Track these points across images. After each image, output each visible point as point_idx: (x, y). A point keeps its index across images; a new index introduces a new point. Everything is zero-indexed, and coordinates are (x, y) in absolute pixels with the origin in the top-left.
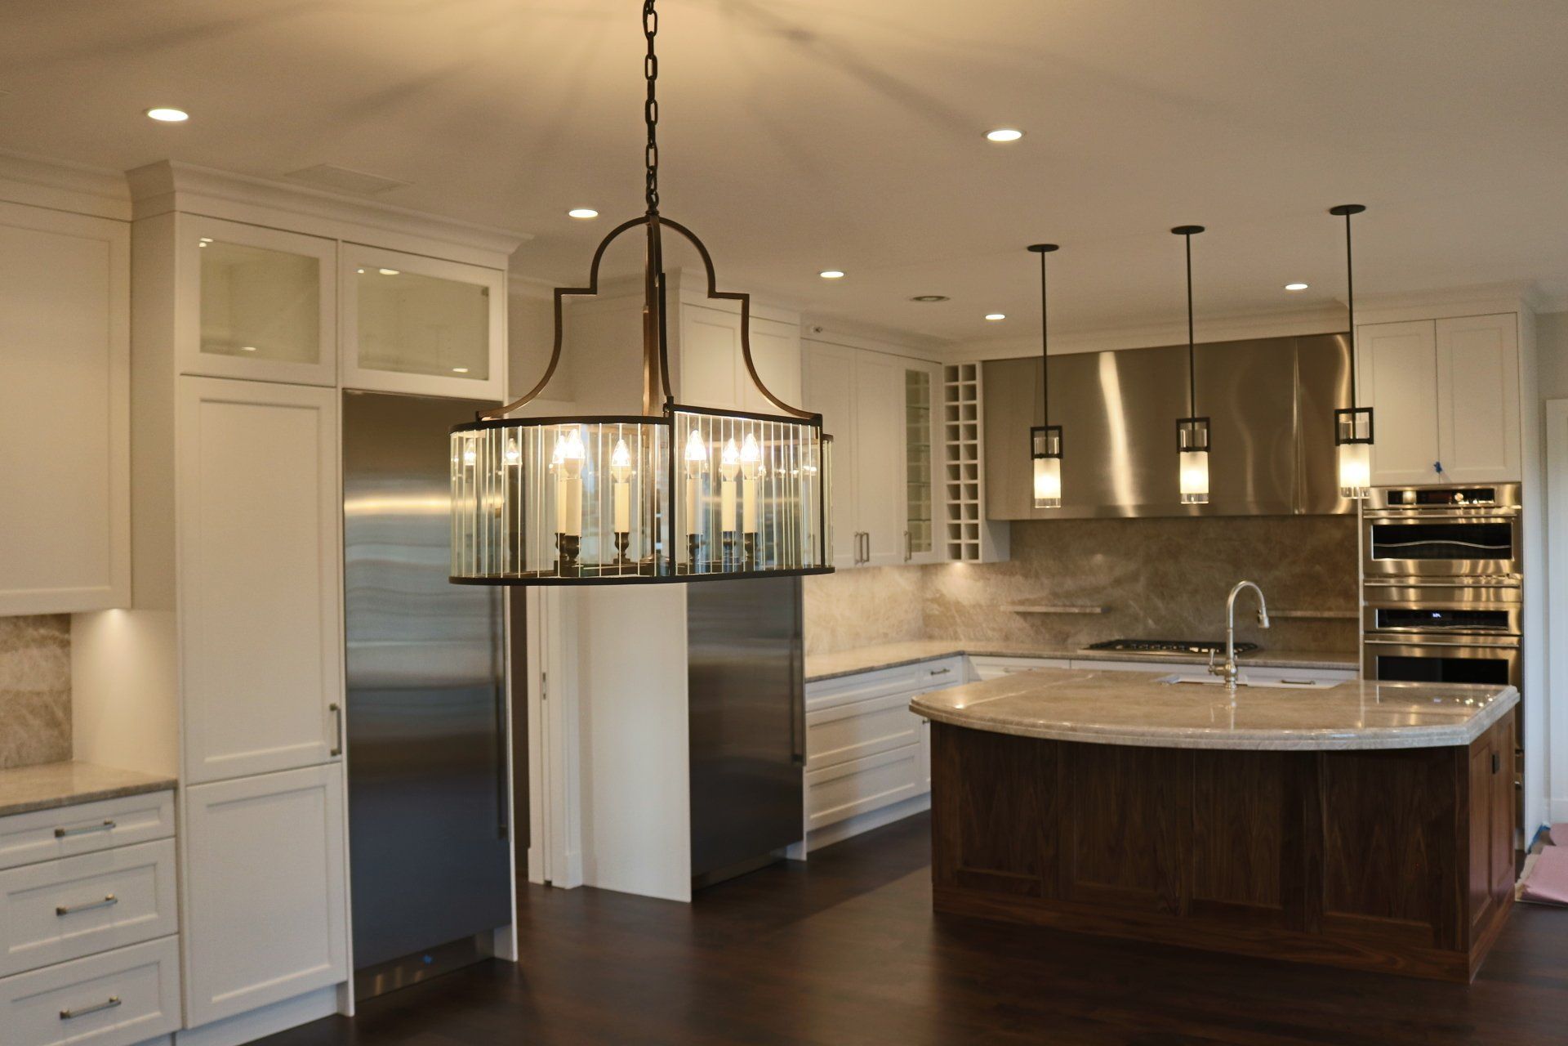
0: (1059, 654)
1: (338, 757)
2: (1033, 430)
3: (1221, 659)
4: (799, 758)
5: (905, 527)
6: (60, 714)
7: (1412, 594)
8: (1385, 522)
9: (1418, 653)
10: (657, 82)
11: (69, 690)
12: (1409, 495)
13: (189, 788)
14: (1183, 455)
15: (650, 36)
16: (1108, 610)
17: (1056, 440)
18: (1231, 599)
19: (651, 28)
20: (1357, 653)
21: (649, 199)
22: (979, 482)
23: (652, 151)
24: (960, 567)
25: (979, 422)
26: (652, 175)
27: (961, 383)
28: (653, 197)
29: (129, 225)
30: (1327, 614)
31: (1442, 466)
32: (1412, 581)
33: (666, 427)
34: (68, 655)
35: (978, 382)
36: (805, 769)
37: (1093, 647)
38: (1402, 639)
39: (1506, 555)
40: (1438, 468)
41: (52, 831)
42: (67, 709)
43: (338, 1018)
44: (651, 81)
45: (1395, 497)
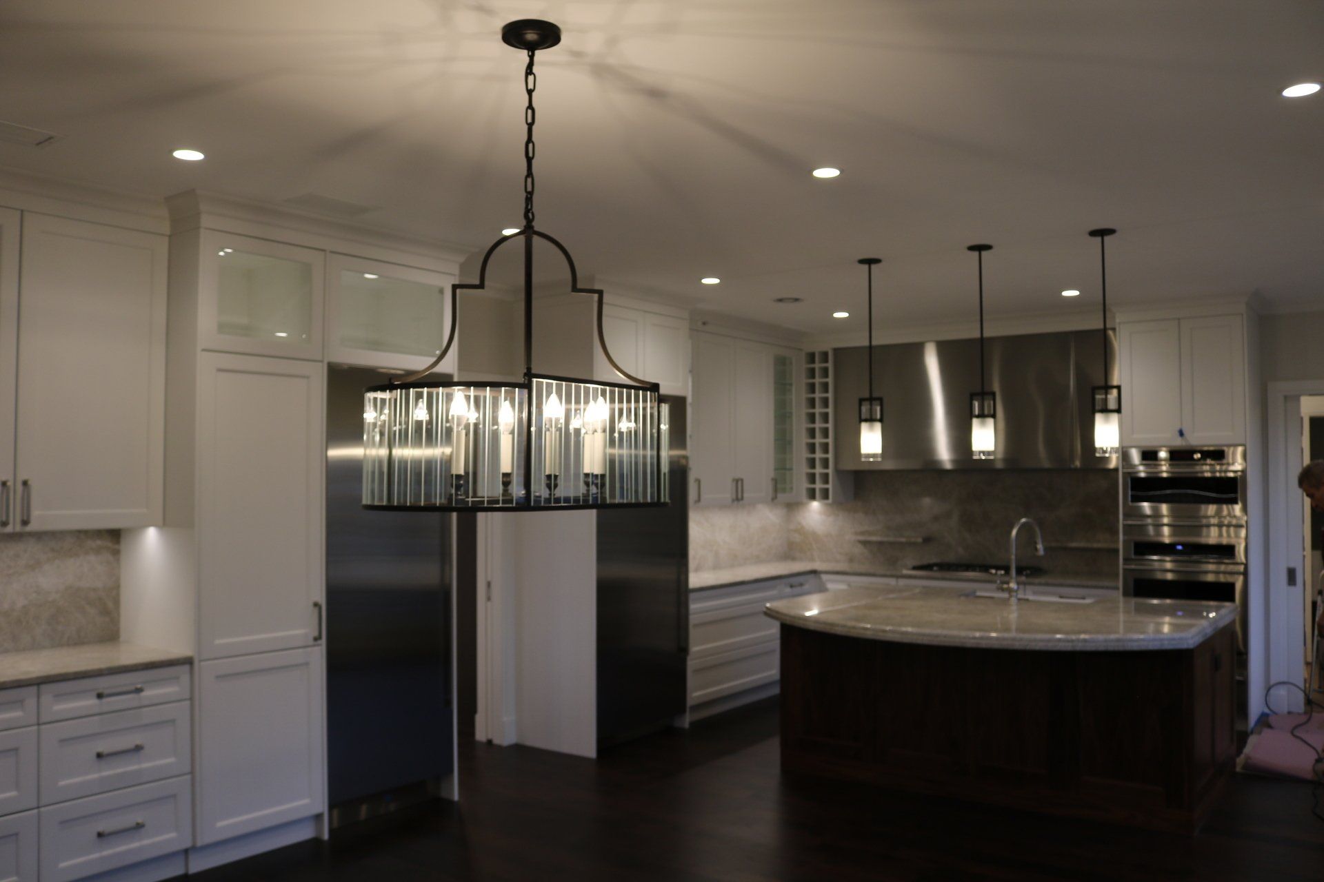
0: (888, 573)
1: (319, 642)
2: (861, 401)
3: (1006, 579)
4: (683, 650)
5: (772, 474)
6: (110, 605)
7: (1166, 530)
8: (1143, 475)
9: (1169, 576)
10: (534, 128)
11: (117, 587)
12: (1163, 454)
13: (202, 663)
14: (975, 422)
15: (530, 92)
16: (927, 540)
17: (878, 408)
18: (1014, 532)
19: (531, 86)
20: (1117, 575)
21: (526, 216)
22: (830, 440)
23: (529, 180)
24: (815, 505)
25: (830, 395)
26: (529, 198)
27: (818, 366)
28: (530, 215)
29: (166, 239)
30: (1096, 545)
31: (1185, 432)
32: (1166, 520)
33: (526, 391)
34: (118, 560)
35: (830, 365)
36: (689, 658)
37: (915, 568)
38: (1157, 565)
39: (1234, 501)
40: (1181, 433)
41: (95, 694)
42: (117, 601)
43: (316, 842)
44: (530, 126)
45: (1149, 456)
